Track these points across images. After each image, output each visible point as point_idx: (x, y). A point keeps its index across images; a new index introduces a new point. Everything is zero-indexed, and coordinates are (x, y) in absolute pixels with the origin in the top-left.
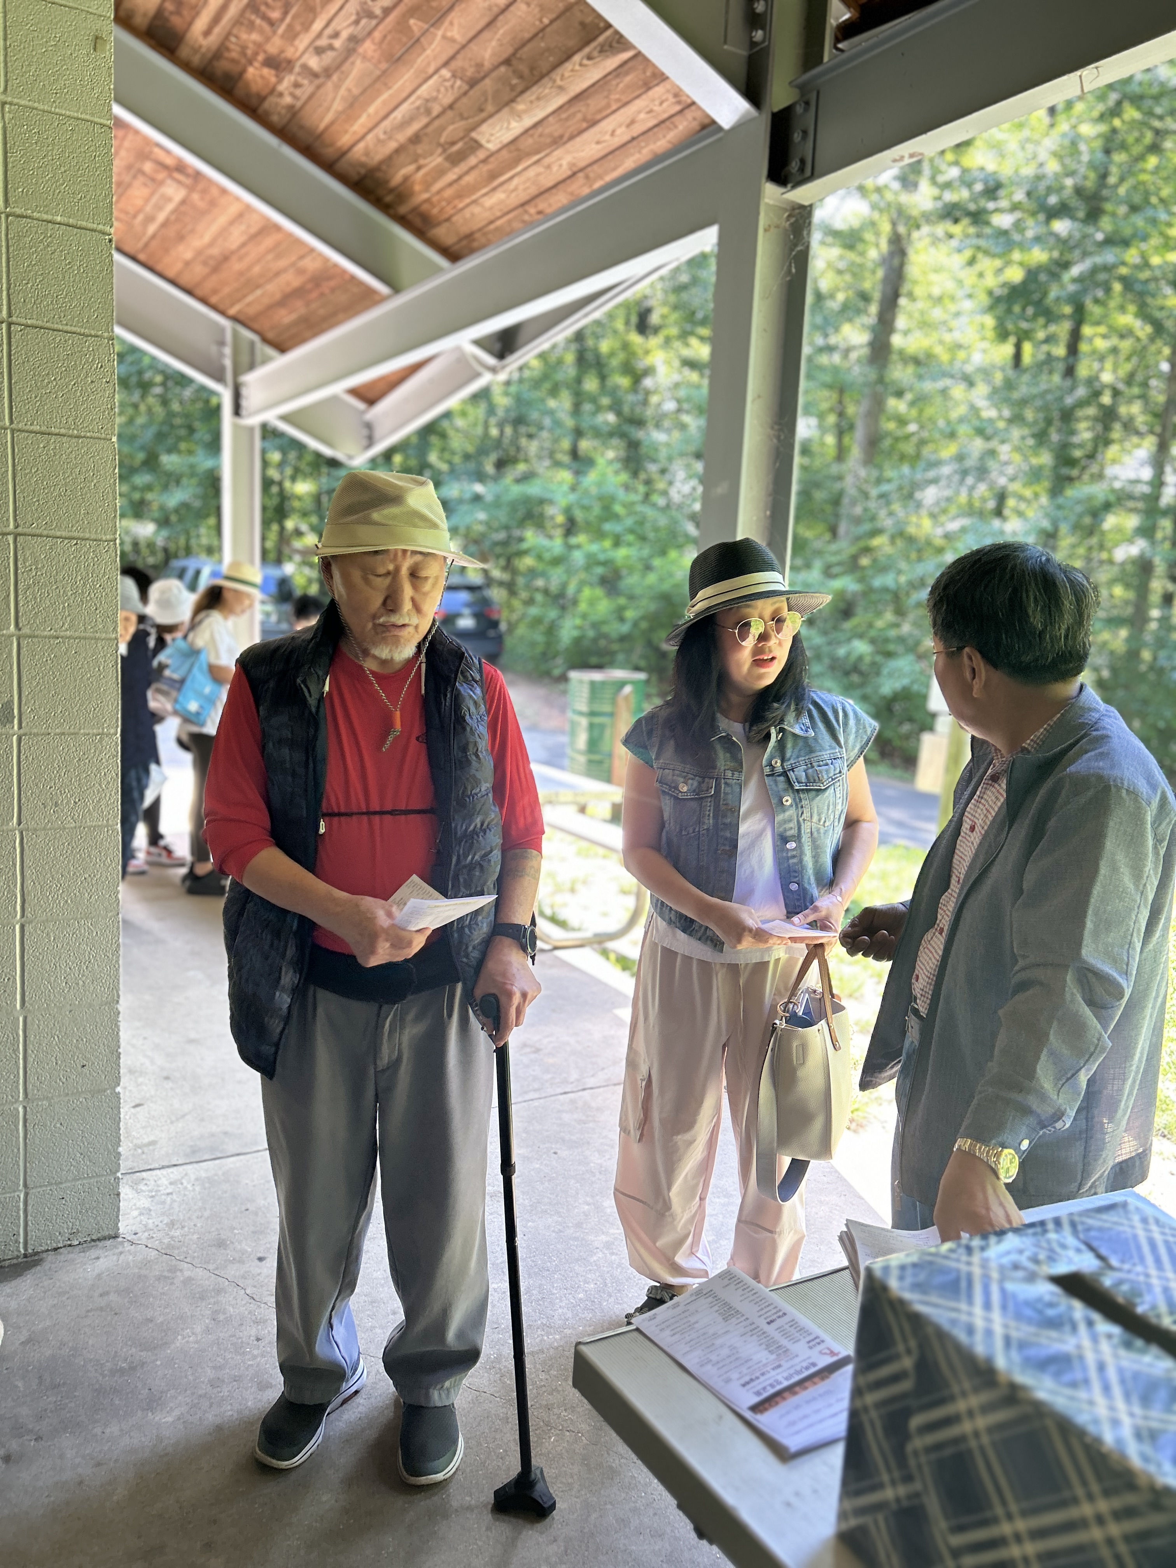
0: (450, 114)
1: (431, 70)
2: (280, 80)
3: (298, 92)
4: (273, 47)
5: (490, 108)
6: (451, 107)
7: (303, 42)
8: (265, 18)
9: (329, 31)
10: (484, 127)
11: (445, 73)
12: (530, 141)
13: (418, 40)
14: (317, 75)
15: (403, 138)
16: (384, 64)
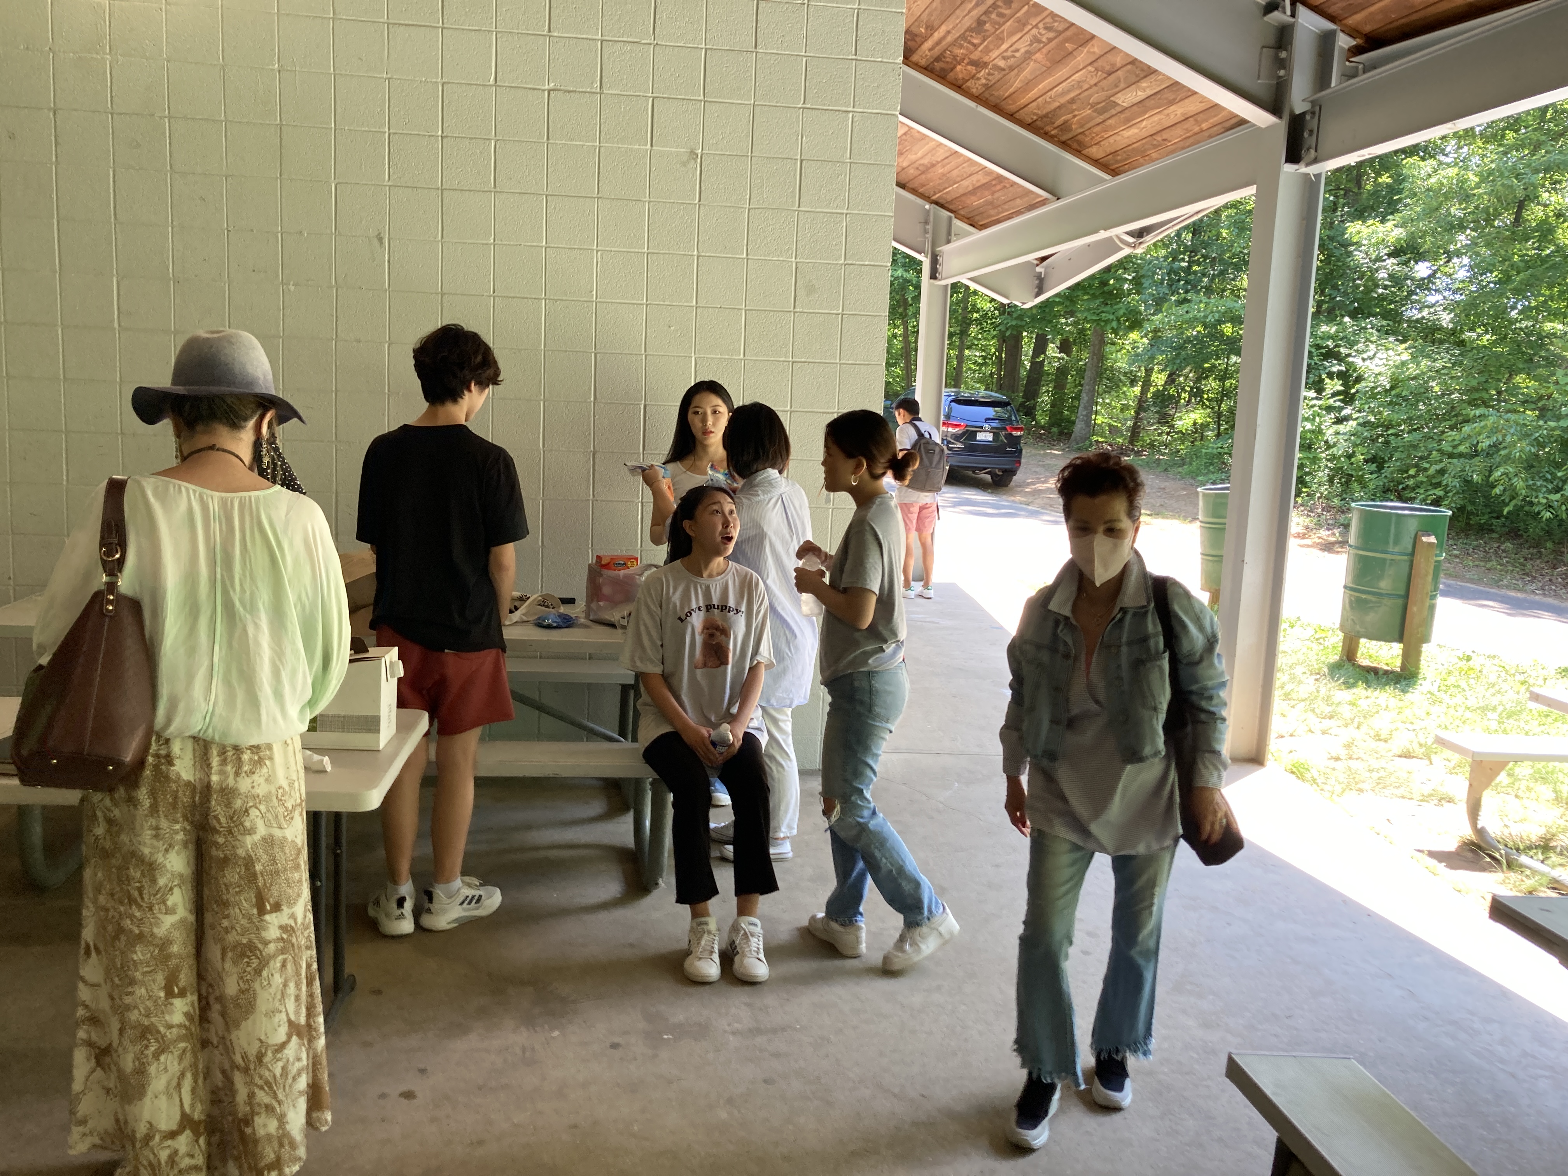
0: (1095, 89)
1: (1081, 67)
2: (978, 72)
3: (990, 78)
4: (975, 56)
5: (1122, 85)
6: (1095, 85)
7: (994, 54)
8: (970, 42)
9: (1013, 48)
10: (1119, 95)
11: (1090, 68)
12: (1153, 102)
13: (1071, 53)
14: (1004, 70)
15: (1063, 100)
16: (1049, 64)
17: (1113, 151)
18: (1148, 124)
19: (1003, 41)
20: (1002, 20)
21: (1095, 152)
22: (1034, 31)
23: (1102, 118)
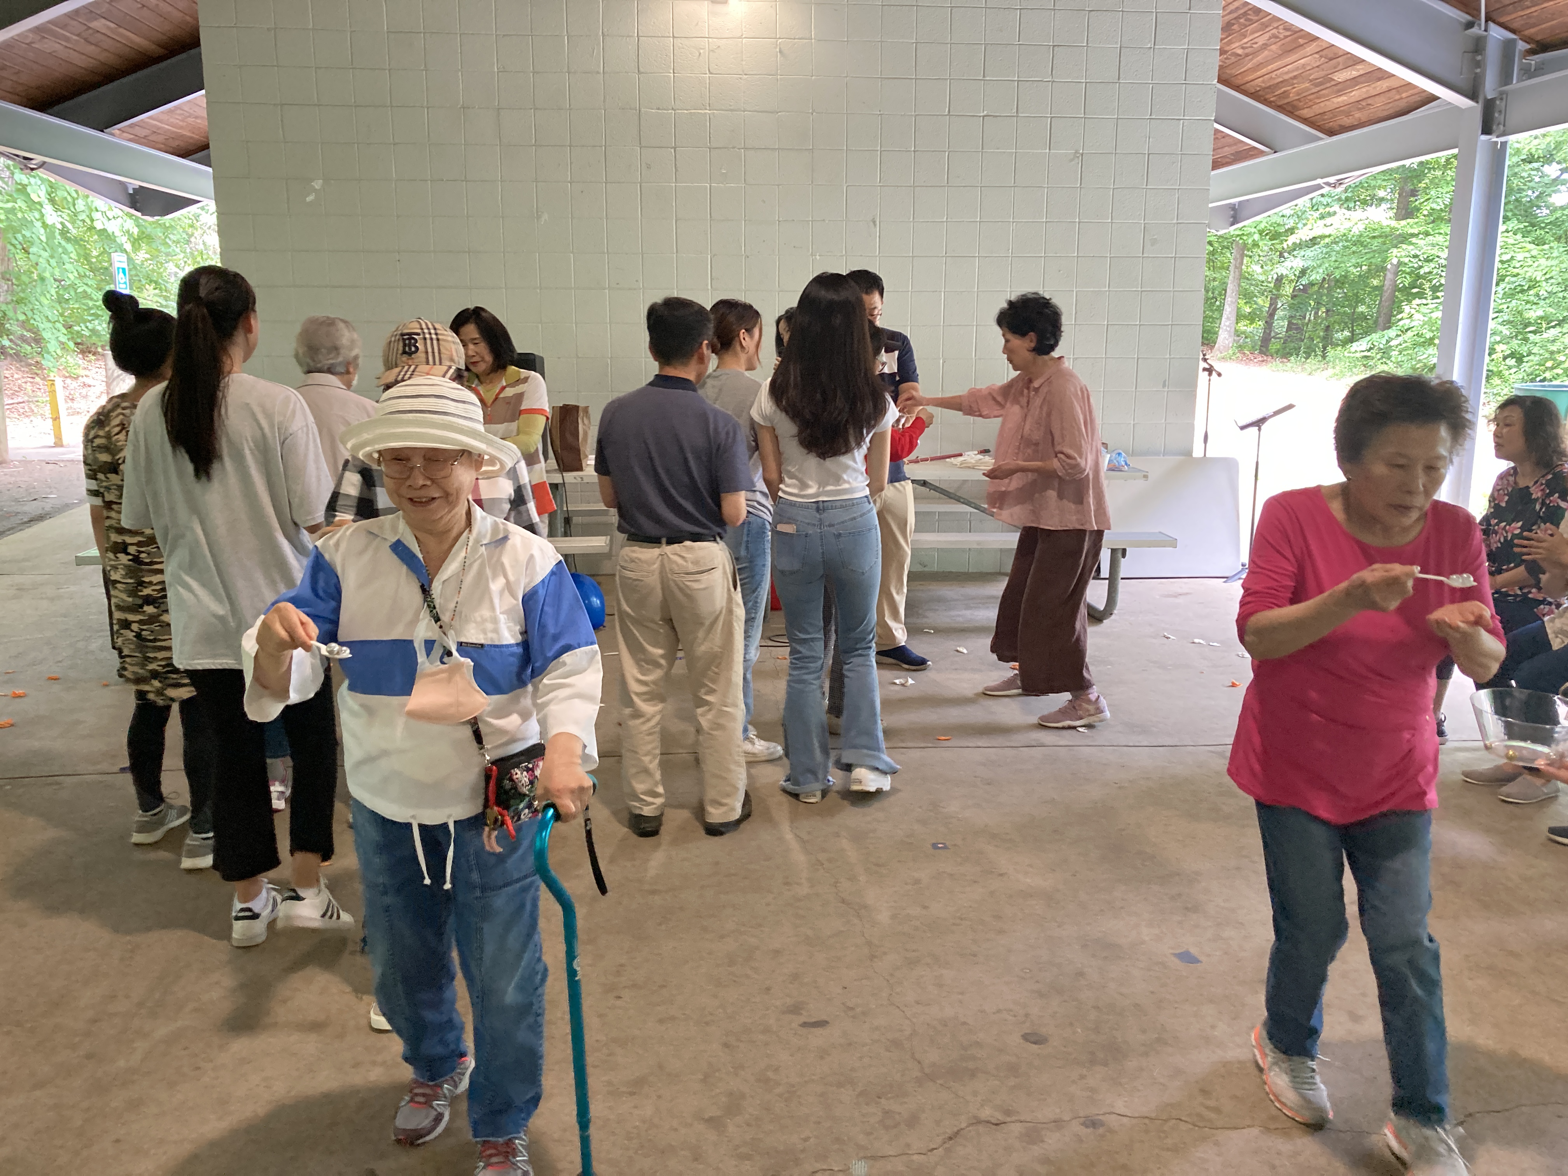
0: (1316, 69)
5: (1340, 67)
6: (1317, 67)
10: (1337, 74)
11: (1313, 56)
12: (1360, 80)
13: (1302, 45)
14: (1240, 55)
15: (1286, 77)
16: (1281, 52)
17: (1321, 111)
18: (1356, 94)
19: (1245, 37)
20: (1247, 23)
21: (1306, 113)
22: (1275, 31)
23: (1318, 89)
